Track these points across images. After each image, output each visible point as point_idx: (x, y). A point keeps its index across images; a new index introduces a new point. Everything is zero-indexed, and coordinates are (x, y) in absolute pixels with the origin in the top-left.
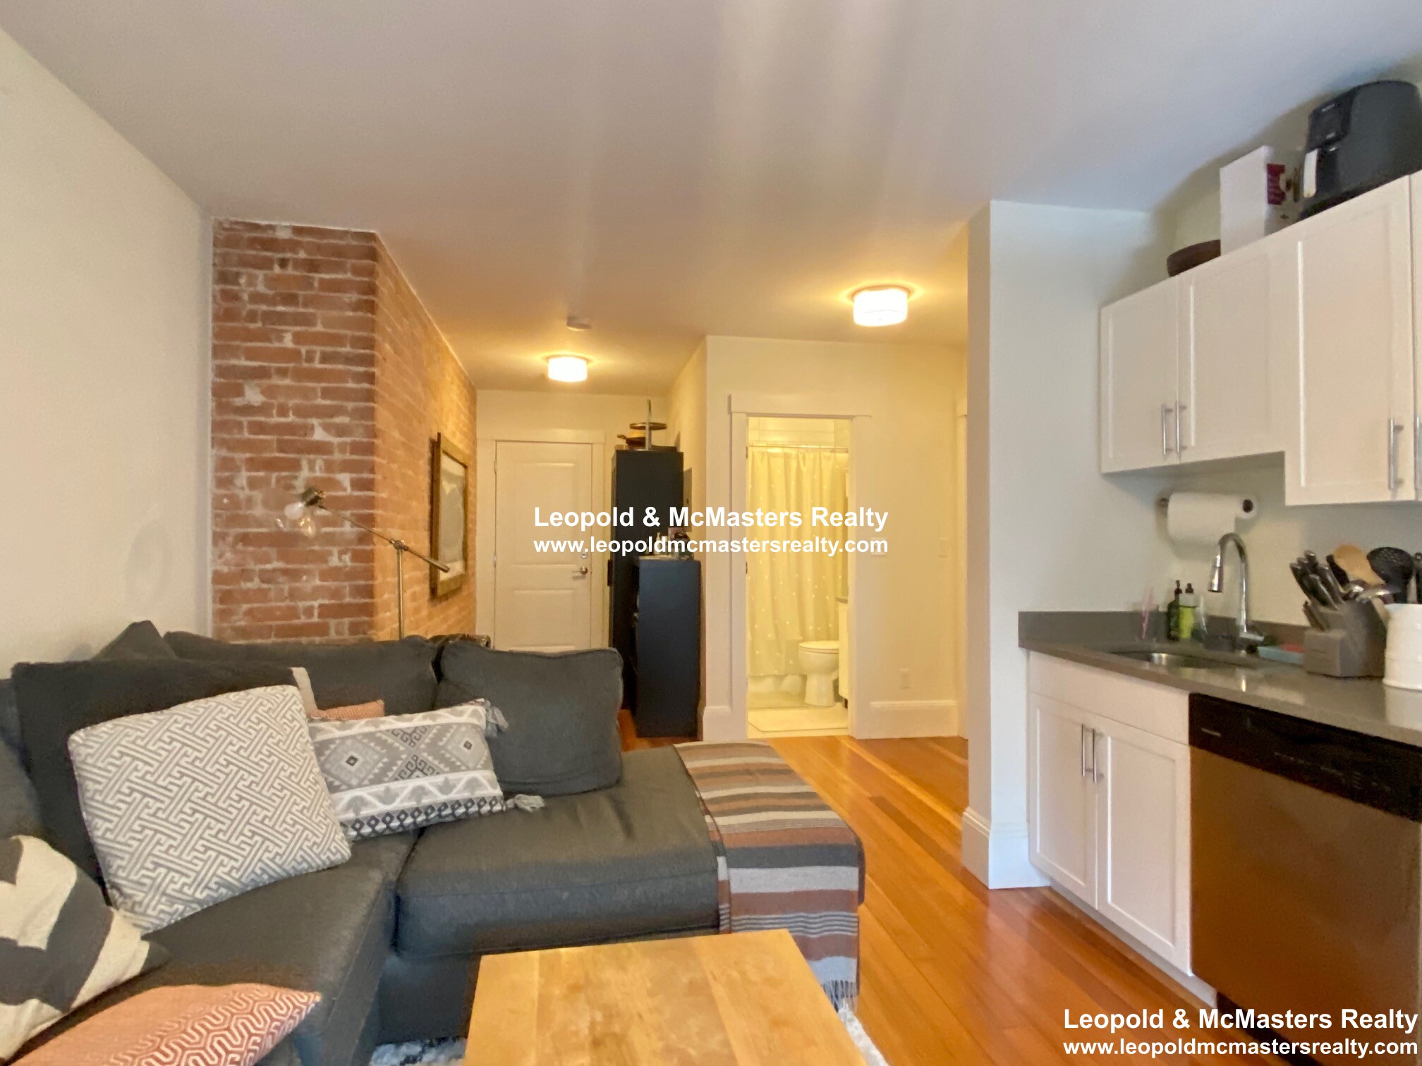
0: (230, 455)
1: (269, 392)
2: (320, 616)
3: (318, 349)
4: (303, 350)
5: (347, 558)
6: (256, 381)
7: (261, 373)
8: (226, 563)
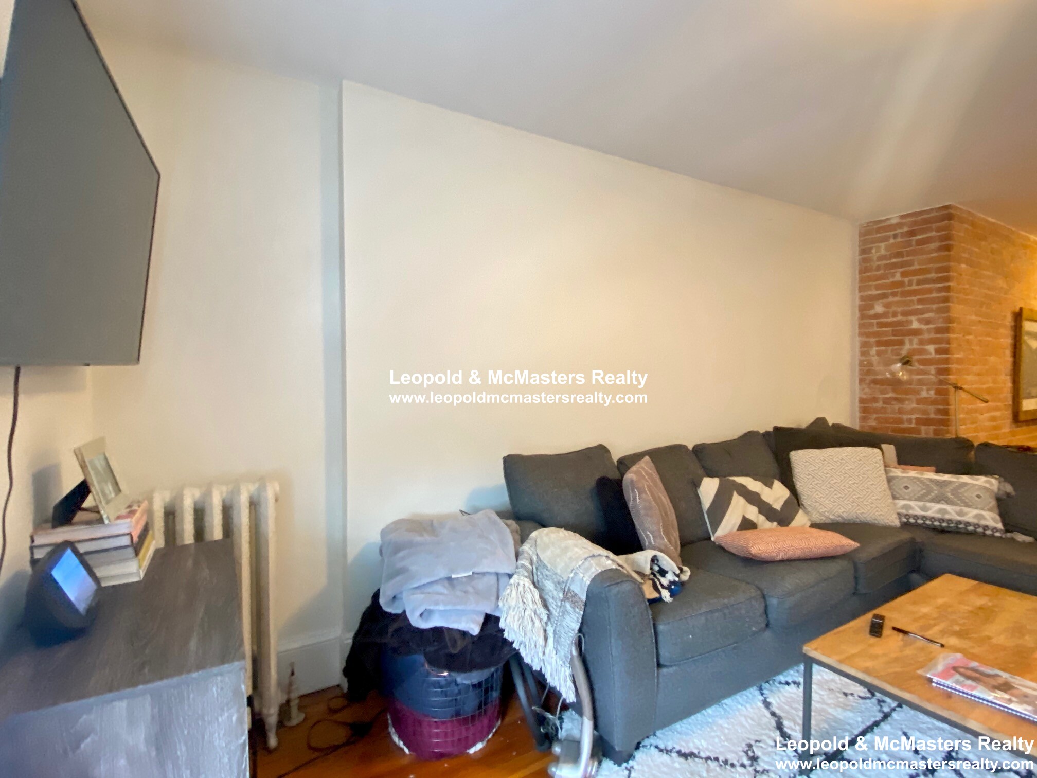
0: (867, 340)
1: (887, 306)
2: (917, 424)
3: (915, 278)
4: (906, 280)
5: (932, 392)
6: (881, 301)
7: (884, 296)
8: (865, 394)
